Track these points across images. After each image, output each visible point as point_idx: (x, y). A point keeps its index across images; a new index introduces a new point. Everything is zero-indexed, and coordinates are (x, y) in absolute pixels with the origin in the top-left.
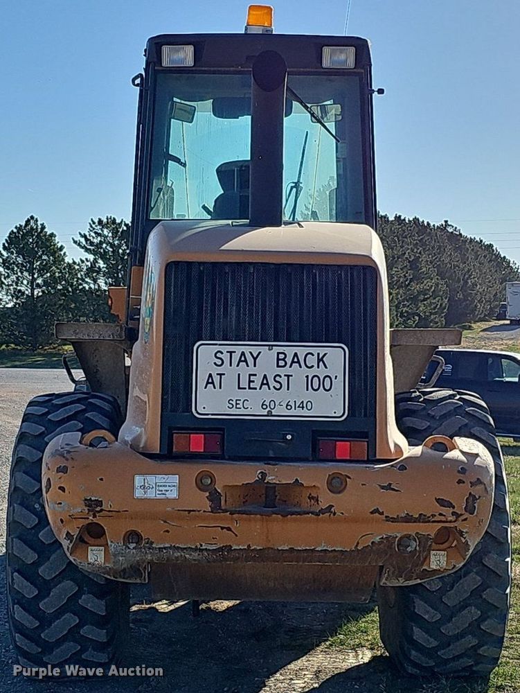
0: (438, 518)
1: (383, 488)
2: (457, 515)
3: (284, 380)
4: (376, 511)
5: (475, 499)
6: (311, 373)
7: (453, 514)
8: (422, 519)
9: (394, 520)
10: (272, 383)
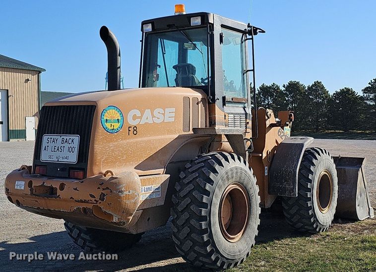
0: (90, 202)
1: (74, 189)
2: (97, 201)
3: (62, 148)
4: (71, 198)
5: (104, 195)
6: (70, 146)
7: (95, 200)
8: (85, 202)
9: (78, 201)
10: (60, 150)
